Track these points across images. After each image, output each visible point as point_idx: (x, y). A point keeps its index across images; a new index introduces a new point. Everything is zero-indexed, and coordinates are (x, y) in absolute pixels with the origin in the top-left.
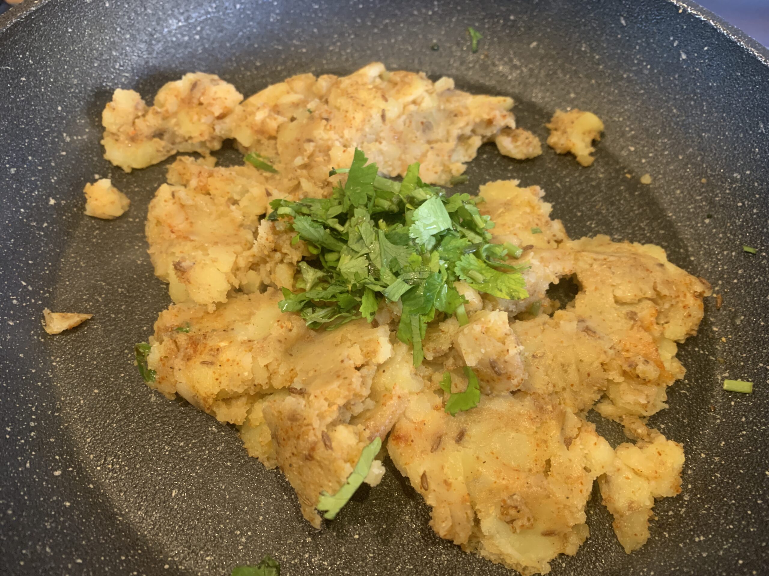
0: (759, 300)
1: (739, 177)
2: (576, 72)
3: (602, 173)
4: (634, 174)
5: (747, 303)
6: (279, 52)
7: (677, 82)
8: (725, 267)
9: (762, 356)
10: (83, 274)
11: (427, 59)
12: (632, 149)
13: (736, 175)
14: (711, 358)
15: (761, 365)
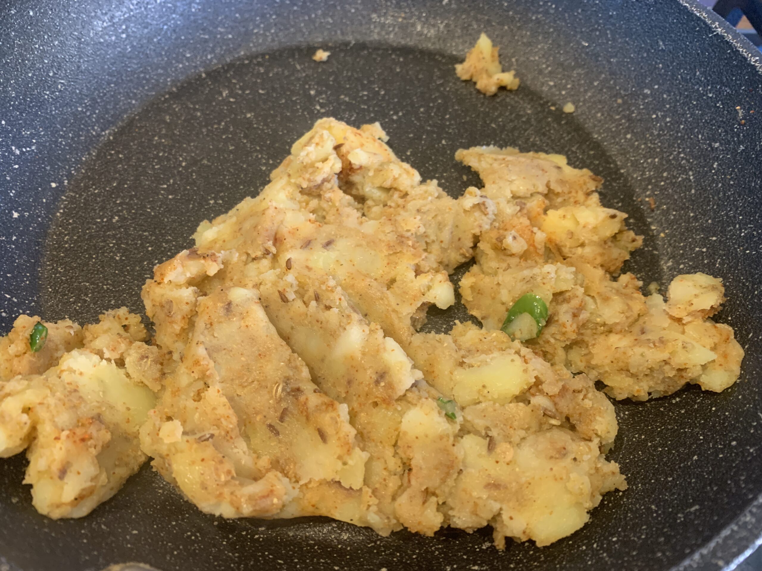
0: (685, 195)
1: (649, 92)
2: (489, 22)
3: (530, 109)
4: (557, 106)
5: (676, 200)
6: (206, 41)
7: (581, 17)
8: (652, 173)
9: (696, 242)
10: (63, 278)
11: (349, 28)
12: (552, 83)
13: (647, 91)
14: (655, 252)
15: (697, 249)
